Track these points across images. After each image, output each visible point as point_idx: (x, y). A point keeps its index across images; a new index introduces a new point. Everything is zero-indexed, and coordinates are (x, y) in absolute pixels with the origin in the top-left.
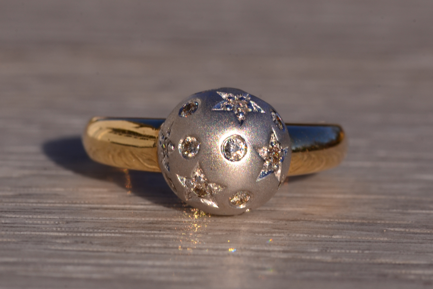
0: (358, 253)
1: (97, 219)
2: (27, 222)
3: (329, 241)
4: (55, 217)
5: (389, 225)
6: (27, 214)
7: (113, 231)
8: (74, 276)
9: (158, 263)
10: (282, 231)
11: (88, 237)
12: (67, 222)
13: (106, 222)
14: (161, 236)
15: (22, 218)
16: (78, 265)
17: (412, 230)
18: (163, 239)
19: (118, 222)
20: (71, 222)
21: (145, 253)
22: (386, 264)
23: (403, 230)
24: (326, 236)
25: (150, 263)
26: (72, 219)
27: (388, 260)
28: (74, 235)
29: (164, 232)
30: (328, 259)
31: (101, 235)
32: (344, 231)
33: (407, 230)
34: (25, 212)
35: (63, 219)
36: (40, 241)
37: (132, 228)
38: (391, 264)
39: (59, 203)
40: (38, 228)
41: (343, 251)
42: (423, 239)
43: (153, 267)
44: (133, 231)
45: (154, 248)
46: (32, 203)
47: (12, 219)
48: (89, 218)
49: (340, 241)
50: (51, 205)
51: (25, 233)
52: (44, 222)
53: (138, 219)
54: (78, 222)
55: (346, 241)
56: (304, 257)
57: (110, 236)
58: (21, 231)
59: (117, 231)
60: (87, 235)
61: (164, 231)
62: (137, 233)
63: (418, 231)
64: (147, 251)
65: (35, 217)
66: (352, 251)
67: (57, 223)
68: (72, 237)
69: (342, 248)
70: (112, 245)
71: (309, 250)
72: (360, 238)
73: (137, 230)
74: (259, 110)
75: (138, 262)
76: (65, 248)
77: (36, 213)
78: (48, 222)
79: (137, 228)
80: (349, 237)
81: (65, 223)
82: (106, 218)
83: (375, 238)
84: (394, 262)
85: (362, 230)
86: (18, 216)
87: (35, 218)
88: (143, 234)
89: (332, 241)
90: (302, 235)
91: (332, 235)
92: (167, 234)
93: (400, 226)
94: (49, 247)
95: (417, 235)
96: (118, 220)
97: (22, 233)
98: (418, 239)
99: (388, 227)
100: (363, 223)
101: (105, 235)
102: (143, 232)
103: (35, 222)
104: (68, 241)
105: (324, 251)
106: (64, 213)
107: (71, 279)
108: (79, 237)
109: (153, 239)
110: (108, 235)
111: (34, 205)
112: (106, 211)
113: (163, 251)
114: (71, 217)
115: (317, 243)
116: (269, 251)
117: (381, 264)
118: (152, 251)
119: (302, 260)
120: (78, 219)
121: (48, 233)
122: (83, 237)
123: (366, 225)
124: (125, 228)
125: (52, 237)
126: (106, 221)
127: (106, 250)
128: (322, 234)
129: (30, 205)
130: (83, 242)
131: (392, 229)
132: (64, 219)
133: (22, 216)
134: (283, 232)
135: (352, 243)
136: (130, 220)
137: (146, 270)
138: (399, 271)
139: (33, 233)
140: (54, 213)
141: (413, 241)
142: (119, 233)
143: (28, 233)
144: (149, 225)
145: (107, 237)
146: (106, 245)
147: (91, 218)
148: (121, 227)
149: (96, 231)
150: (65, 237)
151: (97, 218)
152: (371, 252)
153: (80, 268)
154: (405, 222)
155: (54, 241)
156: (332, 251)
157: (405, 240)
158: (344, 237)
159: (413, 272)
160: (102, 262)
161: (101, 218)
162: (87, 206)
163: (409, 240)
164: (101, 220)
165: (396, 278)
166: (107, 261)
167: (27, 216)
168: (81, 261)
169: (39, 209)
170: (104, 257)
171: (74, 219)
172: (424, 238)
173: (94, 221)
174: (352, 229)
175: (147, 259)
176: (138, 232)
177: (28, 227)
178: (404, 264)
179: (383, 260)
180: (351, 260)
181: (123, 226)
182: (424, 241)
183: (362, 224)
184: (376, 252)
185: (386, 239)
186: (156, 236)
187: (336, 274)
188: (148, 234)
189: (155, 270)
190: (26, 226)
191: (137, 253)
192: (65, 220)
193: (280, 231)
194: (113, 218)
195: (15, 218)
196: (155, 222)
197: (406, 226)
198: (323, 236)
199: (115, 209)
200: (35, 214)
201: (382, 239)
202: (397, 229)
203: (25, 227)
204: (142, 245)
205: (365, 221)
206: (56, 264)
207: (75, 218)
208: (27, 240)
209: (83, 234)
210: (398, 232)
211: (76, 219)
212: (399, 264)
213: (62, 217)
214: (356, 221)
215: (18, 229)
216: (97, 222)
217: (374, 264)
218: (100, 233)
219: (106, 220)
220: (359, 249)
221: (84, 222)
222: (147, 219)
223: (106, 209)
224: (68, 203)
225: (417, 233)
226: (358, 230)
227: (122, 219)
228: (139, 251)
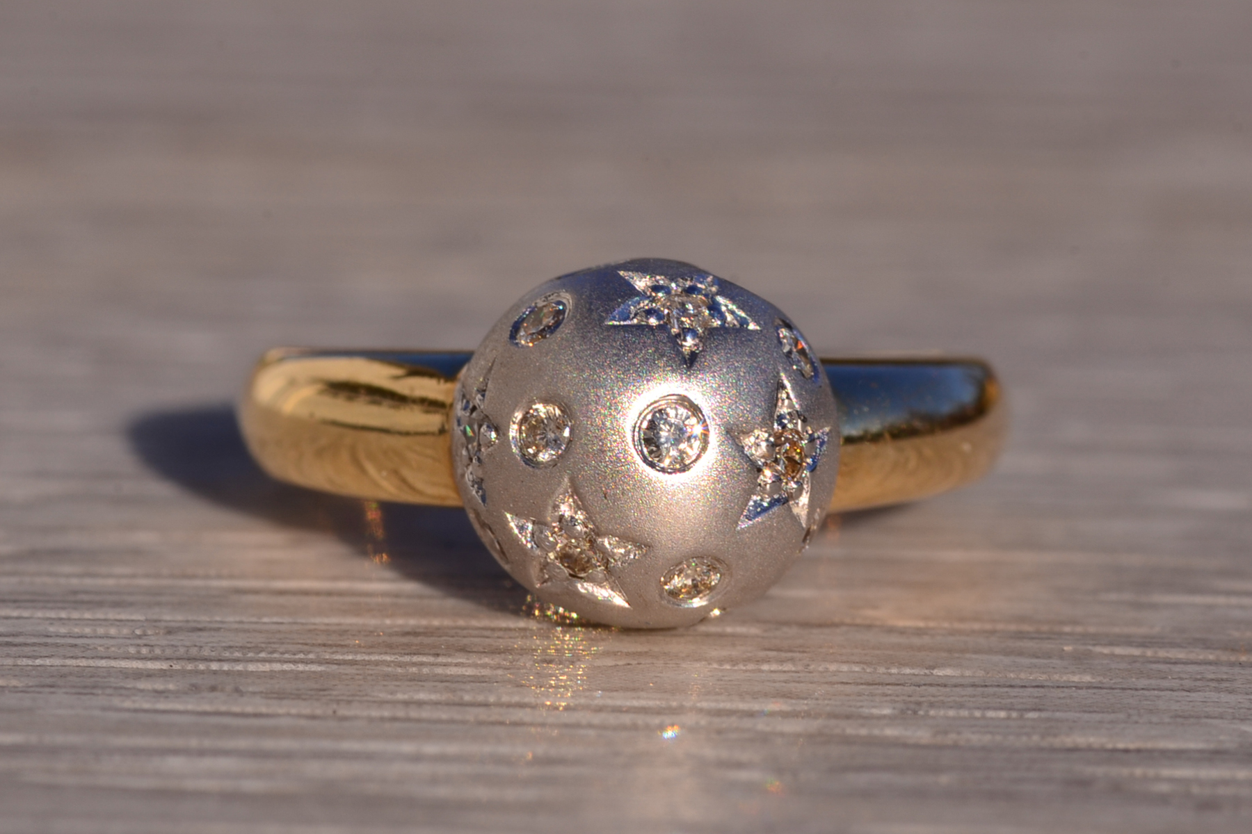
0: (1008, 718)
1: (256, 623)
2: (52, 629)
3: (925, 685)
4: (134, 617)
5: (1096, 639)
6: (52, 609)
7: (301, 656)
8: (190, 784)
9: (431, 749)
10: (789, 655)
11: (228, 673)
12: (170, 631)
13: (279, 632)
14: (439, 670)
15: (39, 618)
16: (201, 753)
17: (1162, 653)
18: (443, 679)
19: (315, 630)
20: (179, 629)
21: (394, 719)
22: (1090, 749)
23: (1136, 652)
24: (916, 671)
25: (407, 748)
26: (180, 621)
27: (1094, 740)
28: (190, 667)
29: (450, 660)
30: (922, 735)
31: (266, 667)
32: (968, 656)
33: (1149, 653)
34: (48, 601)
35: (156, 621)
36: (89, 684)
37: (356, 649)
38: (1103, 750)
39: (147, 576)
40: (86, 647)
41: (965, 713)
42: (1197, 680)
43: (417, 758)
44: (359, 657)
45: (420, 704)
46: (68, 576)
47: (9, 622)
48: (231, 619)
49: (956, 686)
50: (124, 582)
51: (48, 662)
52: (101, 631)
53: (372, 622)
54: (200, 630)
55: (974, 685)
56: (851, 729)
57: (292, 671)
58: (36, 658)
59: (311, 656)
60: (226, 667)
61: (450, 655)
62: (369, 663)
63: (1181, 655)
64: (400, 713)
65: (75, 615)
66: (990, 714)
67: (138, 632)
68: (184, 673)
69: (961, 706)
70: (298, 696)
71: (866, 711)
72: (1012, 675)
73: (369, 654)
74: (743, 322)
75: (374, 746)
76: (162, 706)
77: (78, 604)
78: (113, 631)
79: (371, 648)
80: (981, 673)
81: (162, 632)
82: (280, 620)
83: (1056, 677)
84: (1110, 746)
85: (1021, 653)
86: (26, 614)
87: (75, 619)
88: (388, 664)
89: (931, 685)
90: (845, 668)
91: (934, 668)
92: (457, 665)
93: (1128, 641)
94: (116, 702)
95: (1177, 668)
96: (315, 624)
97: (38, 662)
98: (1181, 679)
99: (1094, 645)
100: (1021, 632)
101: (277, 667)
102: (388, 658)
103: (76, 630)
104: (171, 687)
105: (909, 712)
106: (159, 604)
107: (180, 795)
108: (202, 672)
109: (417, 680)
110: (286, 667)
111: (75, 582)
112: (281, 600)
113: (444, 715)
114: (179, 617)
115: (889, 690)
116: (751, 714)
117: (1075, 749)
118: (414, 713)
119: (847, 741)
120: (199, 622)
121: (113, 663)
122: (215, 672)
123: (1032, 638)
124: (334, 649)
125: (126, 674)
126: (282, 628)
127: (281, 711)
128: (902, 664)
129: (62, 581)
130: (213, 689)
131: (1106, 650)
132: (160, 621)
133: (40, 614)
134: (792, 660)
135: (991, 690)
136: (351, 625)
137: (396, 768)
138: (1125, 771)
139: (69, 662)
140: (131, 604)
141: (1165, 684)
142: (319, 662)
143: (57, 662)
144: (405, 640)
145: (284, 672)
146: (281, 696)
147: (238, 619)
148: (324, 645)
149: (250, 655)
150: (162, 674)
151: (254, 619)
152: (1044, 715)
153: (207, 763)
154: (1143, 630)
155: (130, 684)
156: (932, 713)
157: (1143, 682)
158: (968, 673)
159: (1166, 772)
160: (269, 744)
161: (265, 620)
162: (225, 583)
163: (1153, 682)
164: (265, 623)
165: (1117, 789)
166: (285, 744)
167: (52, 614)
168: (207, 743)
169: (86, 592)
170: (275, 732)
171: (187, 621)
172: (1199, 677)
173: (246, 626)
174: (990, 651)
175: (399, 737)
176: (374, 658)
177: (57, 645)
178: (1138, 751)
179: (1080, 740)
180: (987, 739)
181: (330, 642)
182: (1198, 683)
183: (1020, 635)
184: (1058, 715)
185: (1087, 678)
186: (425, 670)
187: (944, 779)
188: (400, 665)
189: (423, 769)
190: (49, 640)
191: (371, 720)
192: (163, 624)
193: (783, 655)
194: (299, 620)
195: (18, 618)
196: (422, 630)
197: (1145, 642)
198: (908, 671)
199: (306, 593)
200: (75, 609)
201: (1076, 678)
202: (1118, 651)
203: (46, 645)
204: (383, 696)
205: (1026, 628)
206: (136, 752)
207: (190, 618)
208: (53, 682)
209: (214, 666)
210: (1122, 657)
211: (195, 621)
212: (1126, 751)
213: (155, 617)
214: (1000, 626)
215: (26, 649)
216: (255, 631)
217: (1053, 750)
218: (264, 661)
219: (282, 623)
220: (1010, 708)
221: (218, 629)
222: (400, 621)
223: (282, 593)
224: (172, 576)
225: (1176, 662)
226: (1007, 652)
227: (326, 620)
228: (375, 713)
